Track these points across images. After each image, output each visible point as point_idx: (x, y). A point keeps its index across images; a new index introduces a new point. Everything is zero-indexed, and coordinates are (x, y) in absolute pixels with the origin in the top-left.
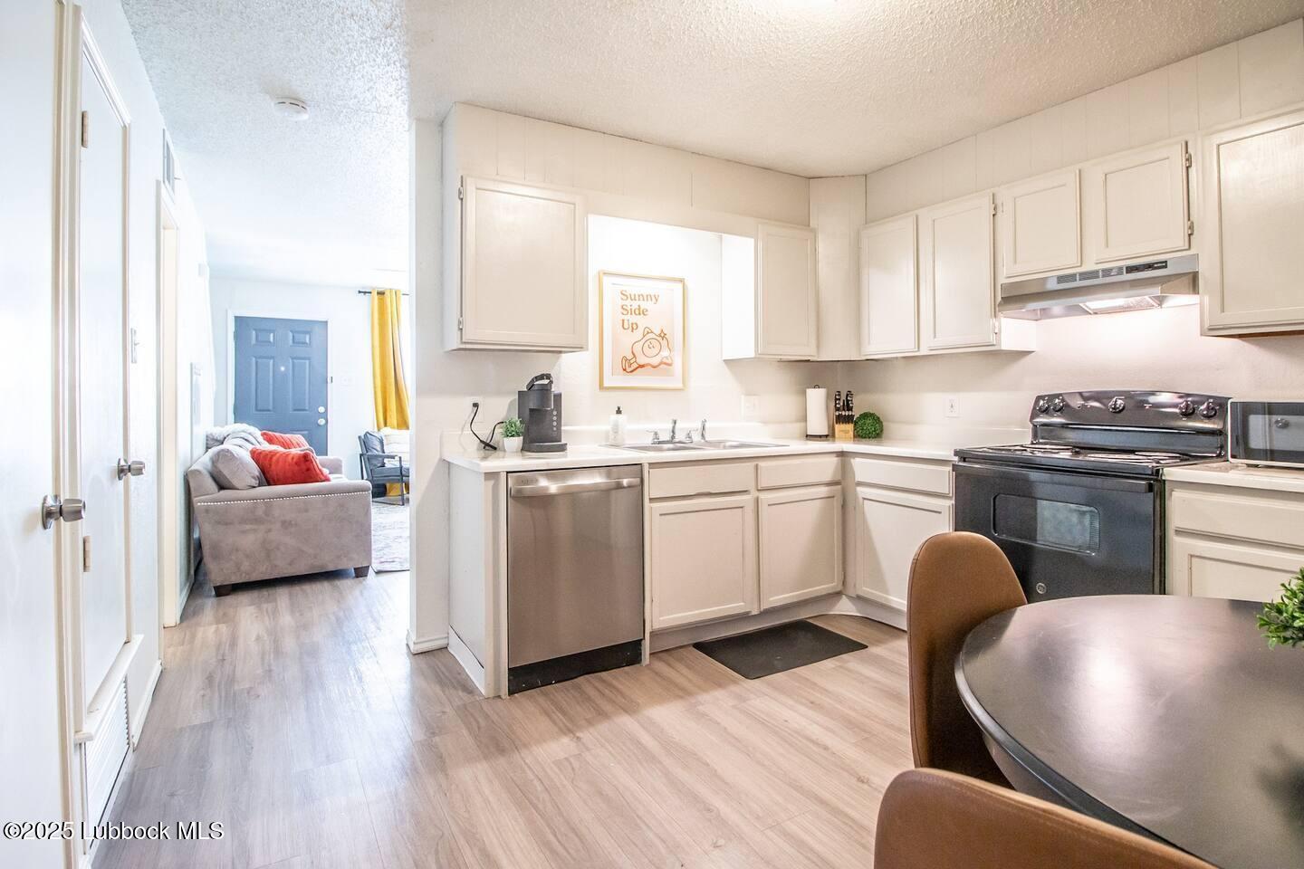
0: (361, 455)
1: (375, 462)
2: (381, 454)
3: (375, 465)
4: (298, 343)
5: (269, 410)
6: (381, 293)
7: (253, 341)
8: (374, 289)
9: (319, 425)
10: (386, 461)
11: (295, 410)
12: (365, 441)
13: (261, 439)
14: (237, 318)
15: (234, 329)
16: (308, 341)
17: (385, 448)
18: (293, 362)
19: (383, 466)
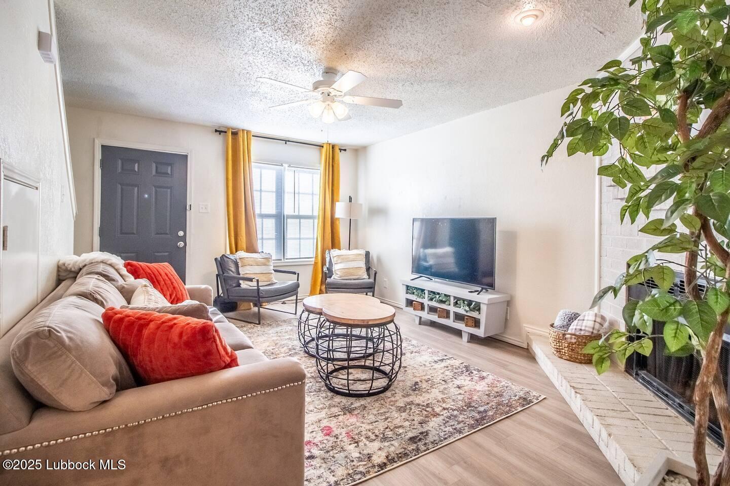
0: (217, 276)
1: (230, 283)
2: (235, 275)
3: (231, 285)
4: (160, 173)
5: (133, 234)
6: (235, 134)
7: (119, 170)
8: (228, 129)
9: (178, 247)
10: (241, 282)
11: (157, 234)
12: (221, 263)
13: (124, 271)
14: (104, 147)
15: (100, 158)
16: (169, 172)
17: (240, 269)
18: (156, 190)
19: (239, 285)
